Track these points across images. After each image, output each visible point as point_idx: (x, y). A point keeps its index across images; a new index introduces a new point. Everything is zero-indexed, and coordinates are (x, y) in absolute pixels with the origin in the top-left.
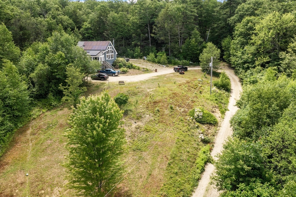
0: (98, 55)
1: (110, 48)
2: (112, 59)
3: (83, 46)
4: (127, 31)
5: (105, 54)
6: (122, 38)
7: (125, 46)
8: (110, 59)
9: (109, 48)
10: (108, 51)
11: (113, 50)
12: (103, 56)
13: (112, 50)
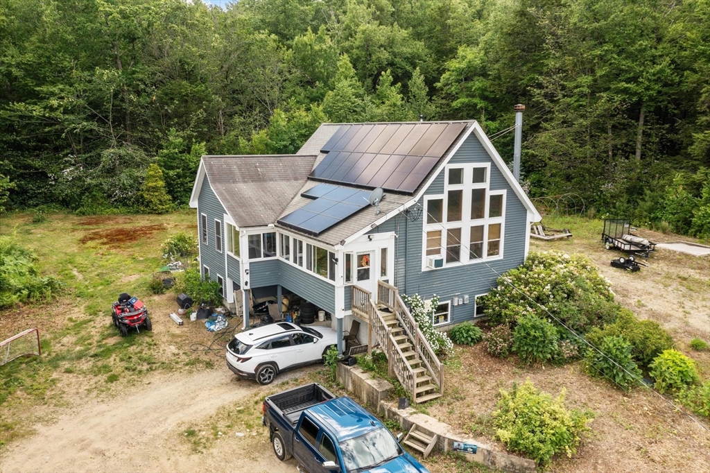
0: (331, 236)
1: (468, 175)
2: (485, 258)
3: (322, 152)
4: (662, 71)
5: (405, 224)
6: (633, 111)
7: (643, 156)
8: (465, 259)
9: (456, 176)
10: (444, 197)
11: (504, 192)
12: (387, 240)
13: (489, 194)
